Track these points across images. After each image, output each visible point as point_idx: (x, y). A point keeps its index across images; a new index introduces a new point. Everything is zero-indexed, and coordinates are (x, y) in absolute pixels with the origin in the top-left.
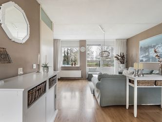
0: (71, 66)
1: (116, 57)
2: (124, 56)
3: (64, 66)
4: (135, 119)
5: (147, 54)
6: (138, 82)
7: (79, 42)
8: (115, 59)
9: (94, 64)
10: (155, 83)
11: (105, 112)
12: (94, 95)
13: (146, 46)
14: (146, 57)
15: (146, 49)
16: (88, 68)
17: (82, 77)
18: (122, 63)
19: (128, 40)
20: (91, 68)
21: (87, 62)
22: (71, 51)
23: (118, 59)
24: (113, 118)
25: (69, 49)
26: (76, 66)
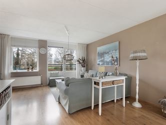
0: (26, 71)
1: (78, 61)
2: (85, 60)
3: (15, 71)
4: (100, 117)
5: (103, 59)
6: (103, 83)
7: (37, 42)
8: (77, 62)
9: (53, 68)
10: (113, 82)
11: (73, 118)
12: (60, 103)
13: (102, 52)
14: (102, 61)
15: (102, 55)
16: (48, 73)
17: (42, 84)
18: (83, 67)
19: (88, 46)
20: (52, 72)
21: (48, 66)
22: (23, 52)
23: (80, 63)
24: (83, 122)
25: (20, 49)
26: (34, 71)
